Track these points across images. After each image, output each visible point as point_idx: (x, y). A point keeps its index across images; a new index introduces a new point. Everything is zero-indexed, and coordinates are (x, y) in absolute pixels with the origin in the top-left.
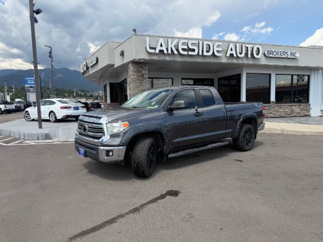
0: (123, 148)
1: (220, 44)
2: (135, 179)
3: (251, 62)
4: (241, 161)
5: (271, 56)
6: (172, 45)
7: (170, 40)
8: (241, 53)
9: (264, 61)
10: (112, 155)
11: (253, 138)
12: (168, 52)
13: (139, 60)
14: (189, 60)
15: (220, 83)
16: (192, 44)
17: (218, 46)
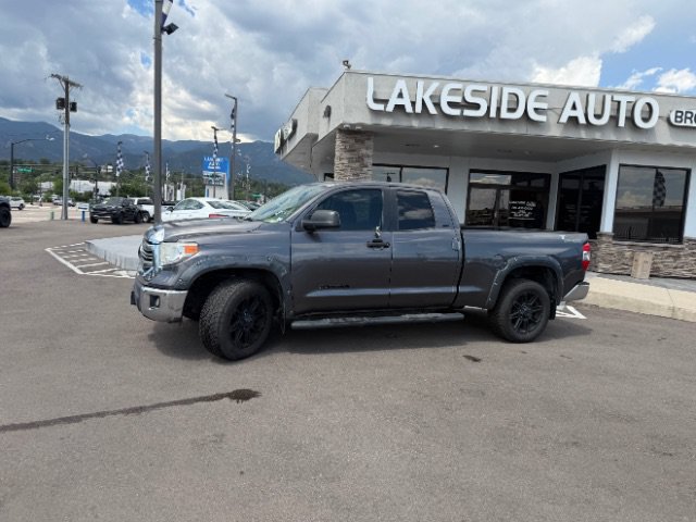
0: (182, 295)
1: (545, 92)
4: (475, 360)
6: (424, 95)
7: (421, 83)
8: (598, 117)
10: (159, 306)
12: (414, 109)
13: (353, 125)
16: (475, 92)
17: (541, 98)
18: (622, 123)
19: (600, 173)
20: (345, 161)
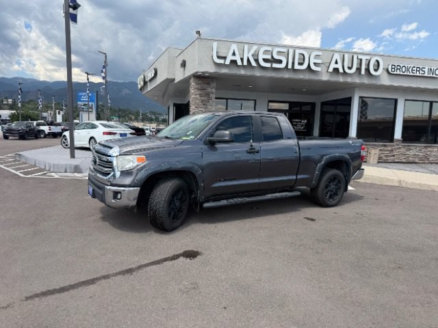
0: (136, 190)
1: (320, 53)
2: (153, 232)
3: (366, 81)
4: (312, 220)
5: (398, 72)
6: (248, 55)
7: (246, 46)
8: (350, 68)
9: (386, 81)
10: (121, 198)
11: (342, 189)
12: (243, 63)
13: (203, 73)
14: (273, 74)
15: (324, 110)
16: (279, 52)
17: (317, 56)
18: (363, 72)
19: (348, 102)
20: (198, 96)
